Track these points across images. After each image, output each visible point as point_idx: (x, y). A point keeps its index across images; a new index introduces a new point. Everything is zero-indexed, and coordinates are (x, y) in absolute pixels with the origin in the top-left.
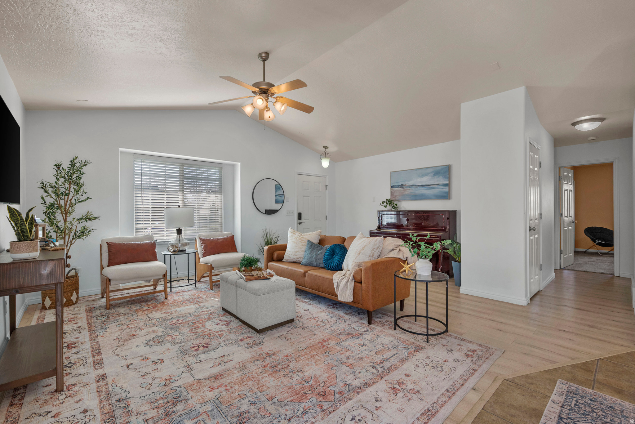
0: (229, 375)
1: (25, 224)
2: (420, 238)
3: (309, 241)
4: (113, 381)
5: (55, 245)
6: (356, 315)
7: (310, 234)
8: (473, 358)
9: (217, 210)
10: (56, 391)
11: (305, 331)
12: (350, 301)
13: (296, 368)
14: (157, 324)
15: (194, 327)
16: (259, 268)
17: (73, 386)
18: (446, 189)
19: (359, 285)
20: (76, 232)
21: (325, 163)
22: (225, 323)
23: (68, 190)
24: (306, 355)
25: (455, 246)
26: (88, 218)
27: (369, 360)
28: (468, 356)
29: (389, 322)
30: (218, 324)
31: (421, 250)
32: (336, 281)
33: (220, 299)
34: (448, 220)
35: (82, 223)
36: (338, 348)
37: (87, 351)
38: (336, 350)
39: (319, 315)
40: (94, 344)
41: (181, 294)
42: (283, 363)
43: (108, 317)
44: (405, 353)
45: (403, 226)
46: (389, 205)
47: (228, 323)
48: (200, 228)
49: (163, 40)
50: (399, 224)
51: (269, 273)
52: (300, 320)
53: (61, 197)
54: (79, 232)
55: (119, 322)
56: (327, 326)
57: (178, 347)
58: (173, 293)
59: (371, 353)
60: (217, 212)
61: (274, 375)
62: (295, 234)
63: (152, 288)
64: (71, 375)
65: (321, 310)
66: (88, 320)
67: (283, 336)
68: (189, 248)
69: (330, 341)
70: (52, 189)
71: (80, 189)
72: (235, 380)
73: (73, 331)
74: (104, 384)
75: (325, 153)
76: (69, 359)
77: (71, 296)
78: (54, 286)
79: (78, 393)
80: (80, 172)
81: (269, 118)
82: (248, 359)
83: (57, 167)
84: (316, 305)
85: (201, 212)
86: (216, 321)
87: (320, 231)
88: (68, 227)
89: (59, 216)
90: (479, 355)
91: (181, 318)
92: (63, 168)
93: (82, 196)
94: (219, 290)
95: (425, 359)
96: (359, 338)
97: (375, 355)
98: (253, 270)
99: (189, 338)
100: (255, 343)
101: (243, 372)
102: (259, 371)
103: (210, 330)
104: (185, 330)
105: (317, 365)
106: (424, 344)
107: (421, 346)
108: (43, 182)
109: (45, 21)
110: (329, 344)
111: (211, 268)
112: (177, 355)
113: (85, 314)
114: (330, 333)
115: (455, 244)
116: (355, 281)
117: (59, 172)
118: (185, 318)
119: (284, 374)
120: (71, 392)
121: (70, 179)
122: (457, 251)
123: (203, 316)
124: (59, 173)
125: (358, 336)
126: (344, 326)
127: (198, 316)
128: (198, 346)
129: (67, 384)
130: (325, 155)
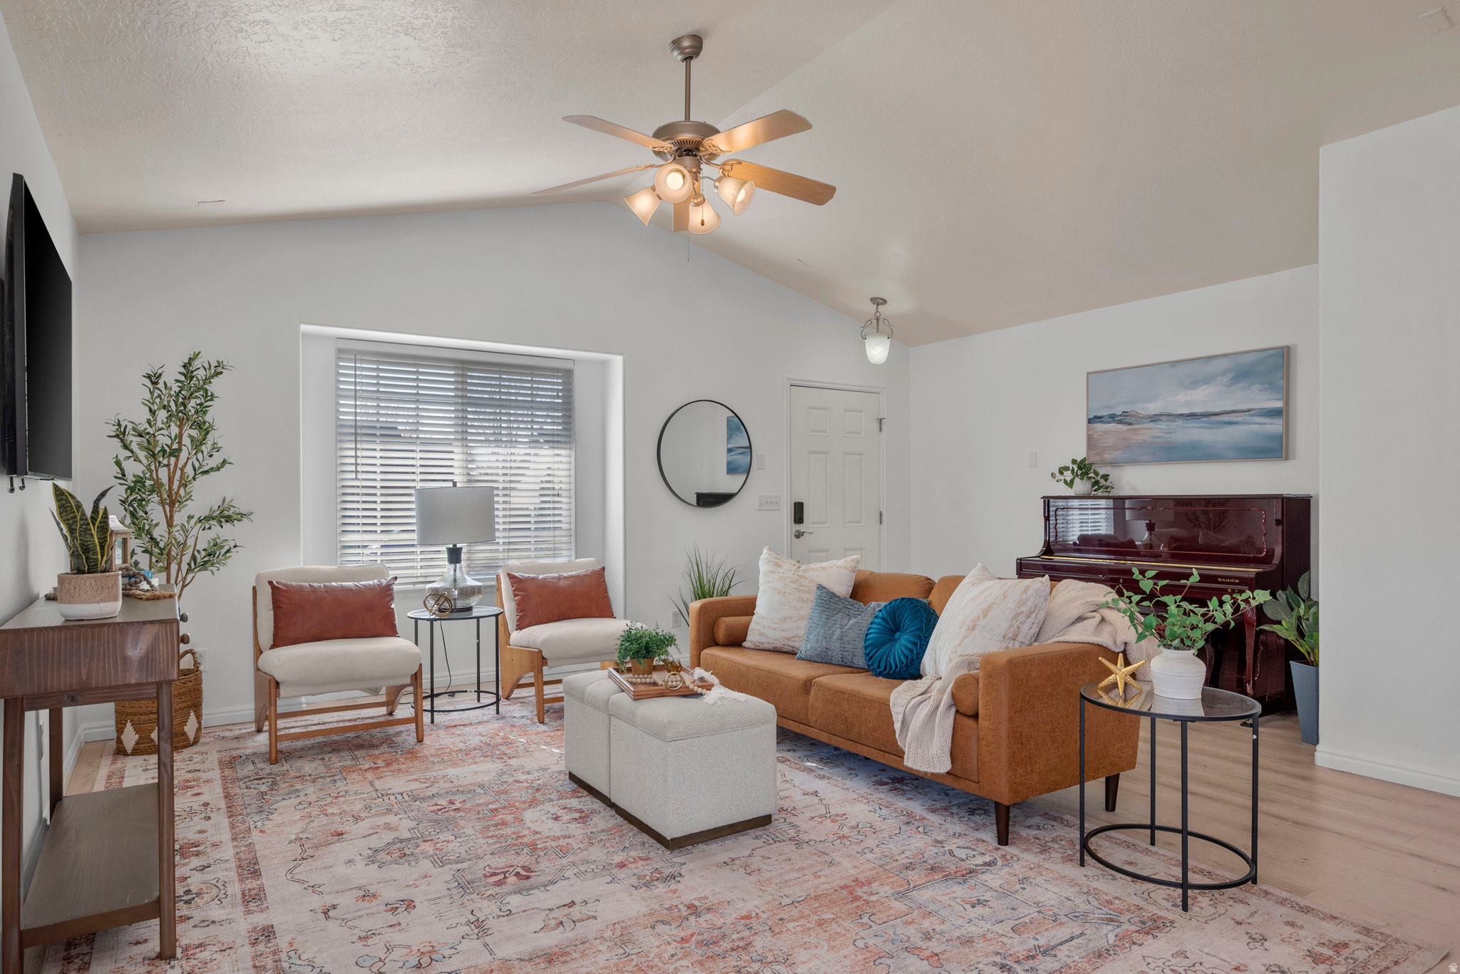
0: (584, 955)
1: (90, 530)
2: (1166, 582)
3: (820, 587)
4: (291, 944)
5: (152, 586)
6: (961, 815)
7: (824, 568)
8: (1334, 968)
9: (558, 495)
10: (160, 956)
11: (802, 851)
12: (942, 772)
13: (770, 950)
14: (396, 808)
15: (493, 822)
16: (672, 663)
17: (198, 950)
18: (1275, 426)
19: (971, 722)
20: (196, 553)
21: (878, 351)
22: (577, 815)
23: (177, 441)
24: (802, 917)
25: (1302, 612)
26: (225, 516)
27: (991, 948)
28: (1317, 959)
29: (1063, 843)
30: (556, 818)
31: (1166, 618)
32: (901, 709)
33: (563, 749)
34: (1280, 527)
35: (210, 528)
36: (898, 906)
37: (228, 865)
38: (892, 912)
39: (848, 809)
40: (243, 849)
41: (459, 732)
42: (735, 936)
43: (274, 783)
44: (1109, 935)
45: (1136, 547)
46: (1082, 479)
47: (583, 818)
48: (511, 547)
49: (413, 29)
50: (1122, 539)
51: (702, 679)
52: (793, 819)
53: (161, 459)
54: (203, 553)
55: (302, 798)
56: (871, 842)
57: (452, 873)
58: (439, 727)
59: (999, 928)
60: (557, 499)
61: (708, 964)
62: (780, 566)
63: (383, 710)
64: (191, 920)
65: (855, 796)
66: (225, 788)
67: (737, 862)
68: (480, 604)
69: (875, 885)
70: (139, 439)
71: (204, 439)
72: (601, 969)
73: (192, 813)
74: (268, 950)
75: (878, 319)
76: (185, 883)
77: (185, 723)
78: (156, 690)
79: (209, 965)
80: (206, 391)
81: (703, 224)
82: (636, 918)
83: (151, 381)
84: (840, 779)
85: (513, 500)
86: (553, 810)
87: (855, 557)
88: (175, 539)
89: (156, 512)
90: (1355, 960)
91: (460, 796)
92: (165, 383)
93: (211, 456)
94: (563, 726)
95: (1171, 958)
96: (965, 881)
97: (1012, 935)
98: (655, 669)
99: (480, 851)
100: (658, 876)
101: (622, 951)
102: (666, 951)
103: (537, 833)
104: (470, 828)
105: (832, 948)
106: (1175, 914)
107: (1162, 918)
108: (119, 421)
109: (133, 12)
110: (872, 894)
111: (539, 660)
112: (450, 893)
113: (219, 772)
114: (877, 862)
115: (1303, 606)
116: (957, 711)
117: (156, 395)
118: (470, 796)
119: (736, 964)
120: (193, 962)
121: (181, 411)
122: (1308, 629)
123: (519, 795)
124: (157, 397)
125: (963, 876)
126: (920, 845)
127: (505, 792)
128: (505, 873)
129: (183, 943)
130: (877, 324)
